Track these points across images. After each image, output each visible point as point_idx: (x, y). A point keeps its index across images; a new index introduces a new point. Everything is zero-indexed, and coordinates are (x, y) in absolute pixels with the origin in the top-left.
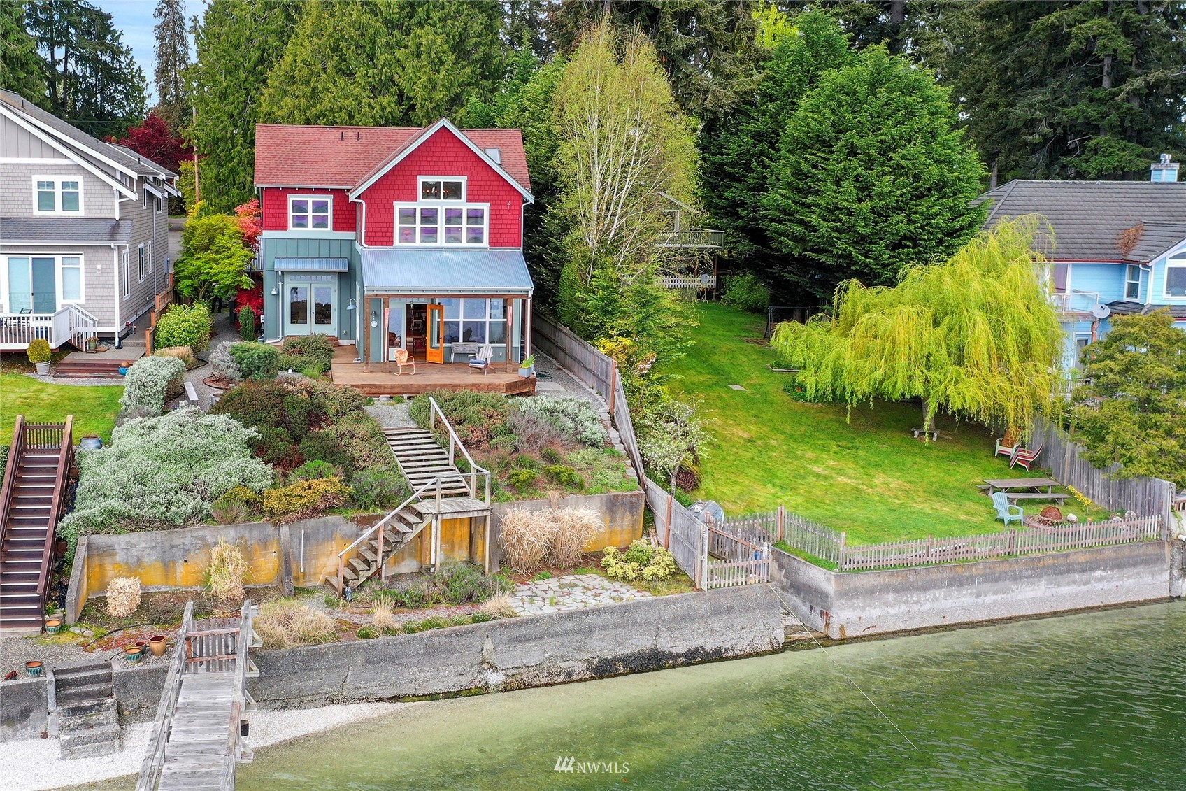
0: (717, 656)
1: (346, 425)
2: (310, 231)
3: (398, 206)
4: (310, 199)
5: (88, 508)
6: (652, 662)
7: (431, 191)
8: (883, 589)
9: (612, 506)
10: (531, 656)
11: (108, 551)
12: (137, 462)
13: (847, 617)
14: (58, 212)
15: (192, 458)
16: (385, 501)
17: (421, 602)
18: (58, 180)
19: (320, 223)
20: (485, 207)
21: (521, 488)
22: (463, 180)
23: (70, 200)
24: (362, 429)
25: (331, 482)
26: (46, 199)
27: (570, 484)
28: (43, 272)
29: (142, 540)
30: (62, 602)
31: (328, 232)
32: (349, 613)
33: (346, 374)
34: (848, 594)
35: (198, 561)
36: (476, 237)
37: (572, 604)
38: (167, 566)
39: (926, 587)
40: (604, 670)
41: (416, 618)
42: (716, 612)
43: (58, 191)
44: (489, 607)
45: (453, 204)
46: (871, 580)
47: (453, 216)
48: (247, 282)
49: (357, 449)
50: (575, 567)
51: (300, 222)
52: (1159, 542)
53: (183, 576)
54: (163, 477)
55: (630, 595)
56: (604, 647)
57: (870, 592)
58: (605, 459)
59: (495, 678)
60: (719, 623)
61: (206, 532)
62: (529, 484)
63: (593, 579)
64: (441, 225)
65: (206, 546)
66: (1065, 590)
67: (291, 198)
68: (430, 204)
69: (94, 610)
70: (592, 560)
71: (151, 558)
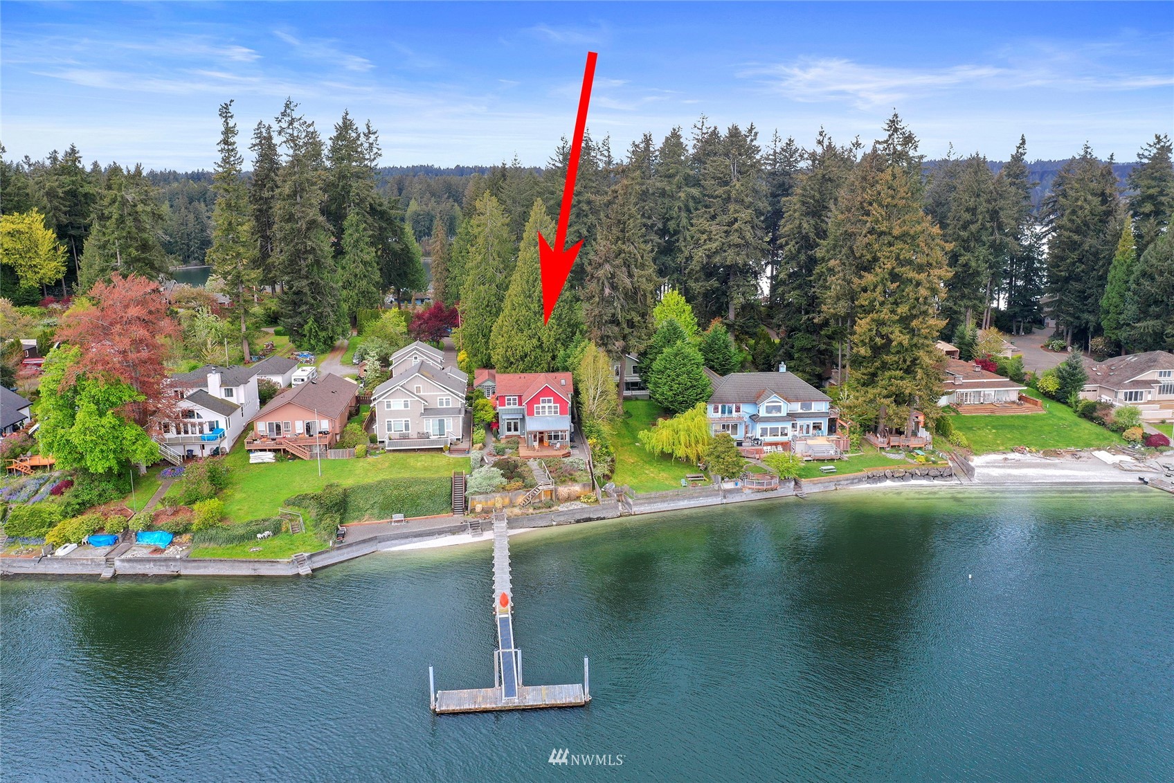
0: (604, 518)
1: (523, 468)
2: (512, 407)
3: (535, 406)
4: (512, 398)
5: (470, 490)
6: (589, 520)
7: (544, 401)
8: (645, 503)
9: (584, 485)
10: (562, 519)
11: (475, 499)
12: (479, 479)
13: (635, 509)
14: (445, 406)
15: (491, 478)
16: (531, 486)
17: (539, 508)
18: (444, 398)
19: (515, 404)
20: (558, 405)
21: (563, 482)
22: (552, 398)
23: (448, 403)
24: (527, 469)
25: (520, 483)
26: (441, 403)
27: (575, 481)
28: (441, 423)
29: (481, 496)
30: (467, 509)
31: (517, 407)
32: (524, 511)
33: (523, 452)
34: (636, 505)
35: (493, 501)
36: (556, 412)
37: (571, 508)
38: (487, 502)
39: (655, 503)
40: (578, 521)
41: (538, 511)
42: (604, 509)
43: (444, 401)
44: (553, 509)
45: (550, 404)
46: (642, 501)
47: (550, 407)
48: (494, 420)
49: (525, 474)
50: (575, 500)
51: (509, 404)
52: (718, 490)
53: (490, 504)
54: (484, 484)
55: (585, 506)
56: (578, 517)
57: (641, 504)
58: (584, 474)
59: (554, 523)
60: (604, 512)
61: (494, 494)
62: (564, 481)
63: (578, 503)
64: (547, 410)
65: (495, 498)
66: (692, 502)
67: (506, 398)
68: (544, 405)
69: (473, 511)
70: (578, 498)
71: (483, 500)
